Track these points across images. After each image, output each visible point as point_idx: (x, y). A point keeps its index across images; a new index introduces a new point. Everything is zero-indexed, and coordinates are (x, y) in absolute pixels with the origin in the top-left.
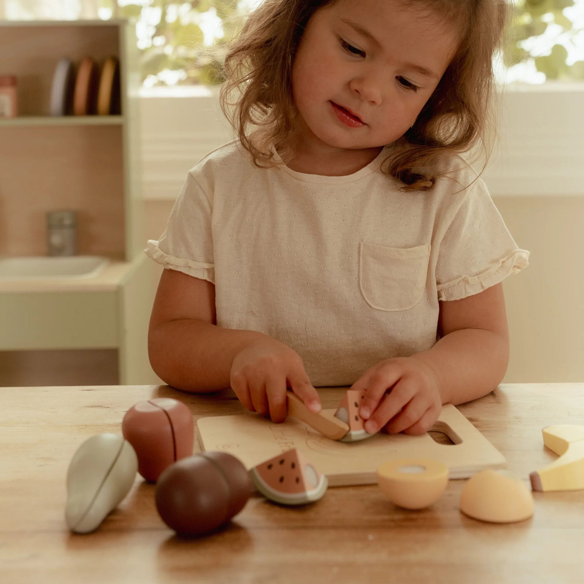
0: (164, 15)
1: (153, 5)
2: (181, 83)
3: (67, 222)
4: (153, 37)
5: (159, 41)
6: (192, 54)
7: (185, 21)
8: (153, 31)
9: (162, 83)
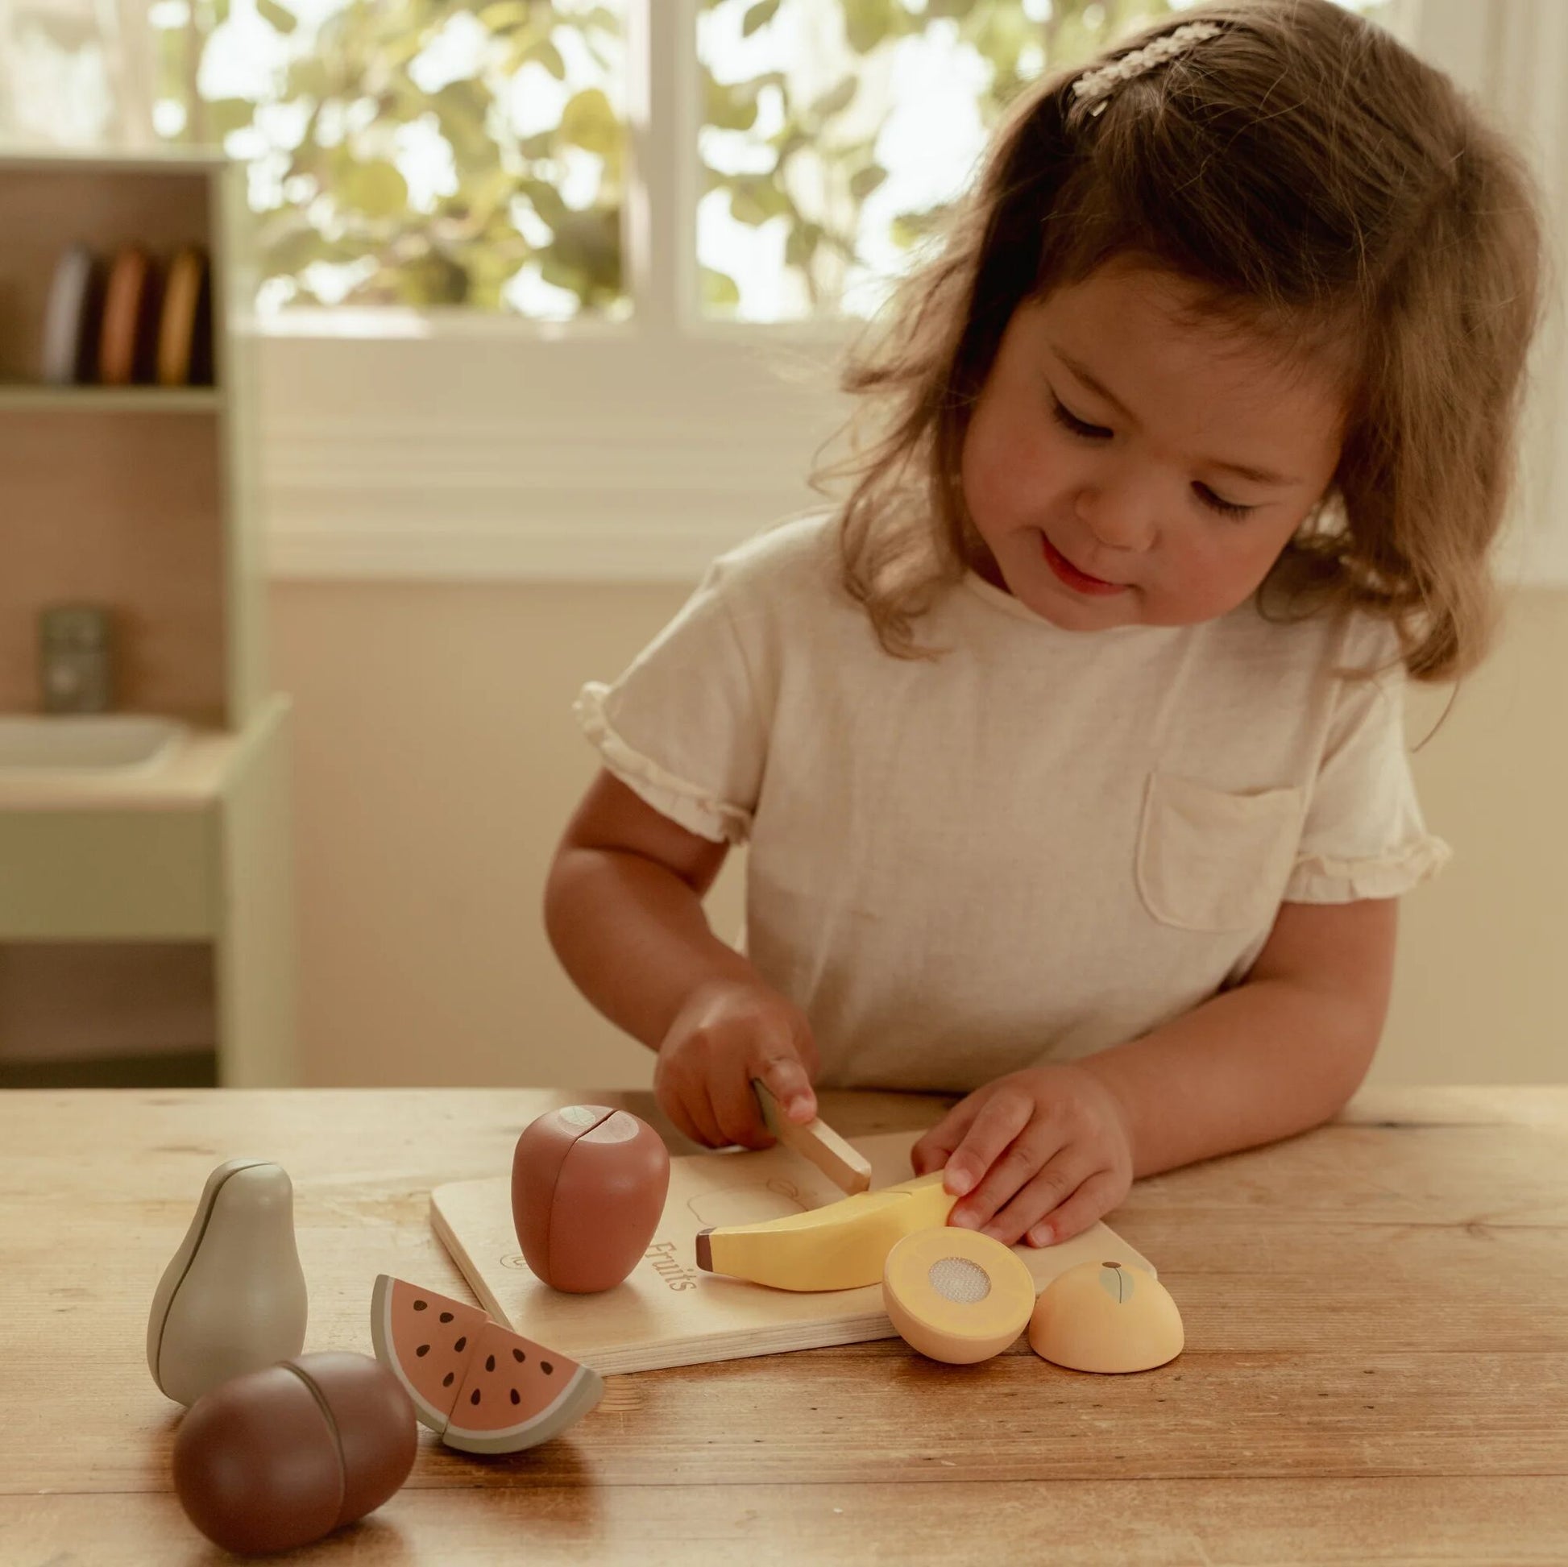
0: (313, 125)
1: (287, 99)
2: (354, 298)
3: (89, 633)
4: (285, 178)
5: (301, 188)
6: (382, 229)
7: (365, 147)
8: (284, 166)
9: (307, 299)
